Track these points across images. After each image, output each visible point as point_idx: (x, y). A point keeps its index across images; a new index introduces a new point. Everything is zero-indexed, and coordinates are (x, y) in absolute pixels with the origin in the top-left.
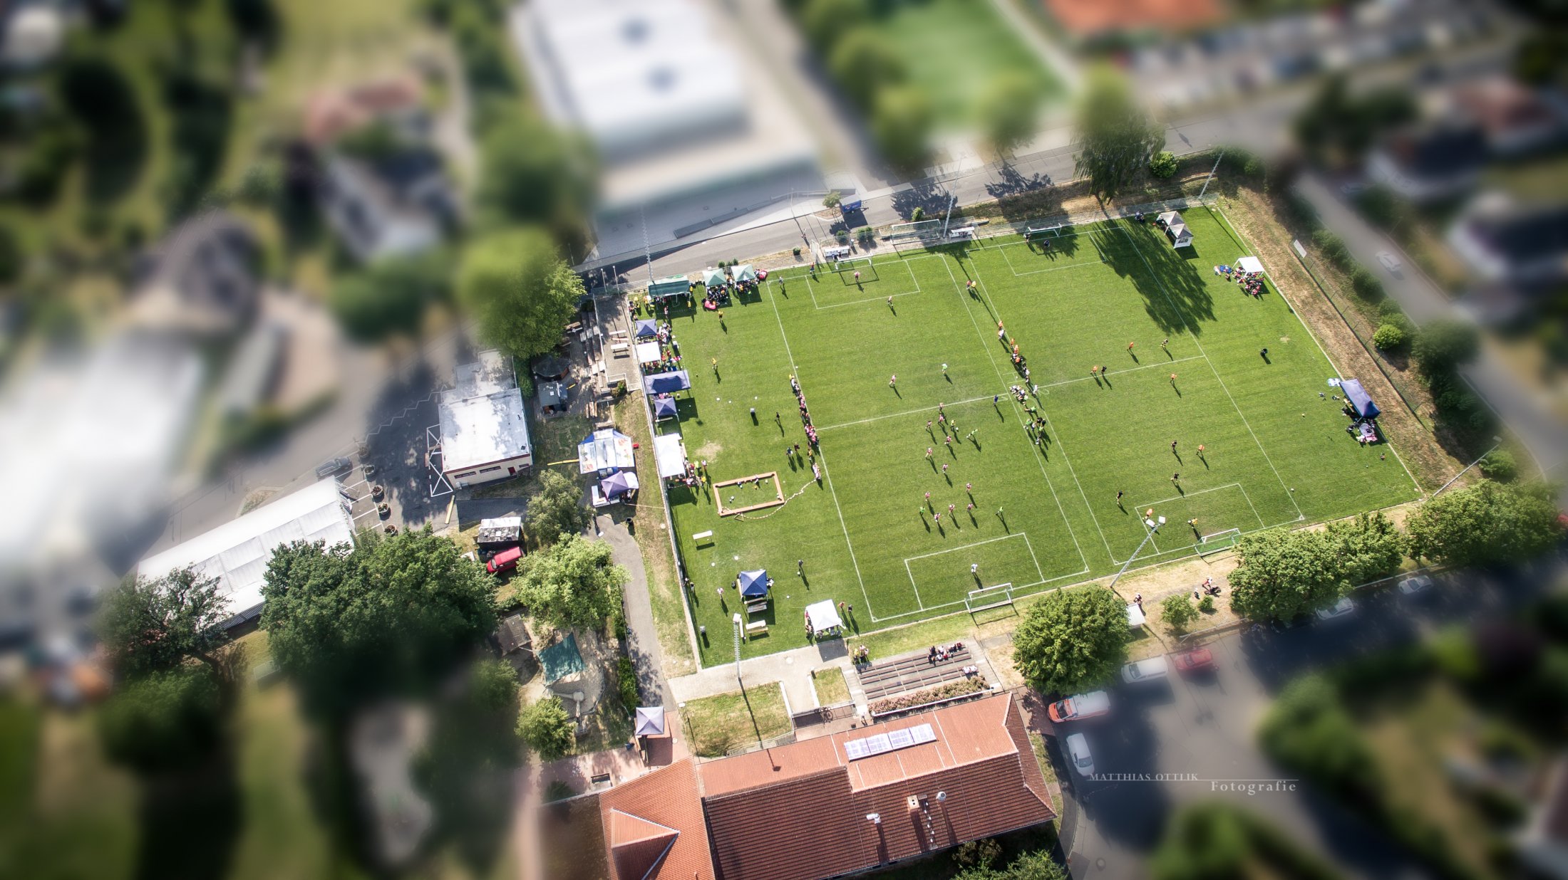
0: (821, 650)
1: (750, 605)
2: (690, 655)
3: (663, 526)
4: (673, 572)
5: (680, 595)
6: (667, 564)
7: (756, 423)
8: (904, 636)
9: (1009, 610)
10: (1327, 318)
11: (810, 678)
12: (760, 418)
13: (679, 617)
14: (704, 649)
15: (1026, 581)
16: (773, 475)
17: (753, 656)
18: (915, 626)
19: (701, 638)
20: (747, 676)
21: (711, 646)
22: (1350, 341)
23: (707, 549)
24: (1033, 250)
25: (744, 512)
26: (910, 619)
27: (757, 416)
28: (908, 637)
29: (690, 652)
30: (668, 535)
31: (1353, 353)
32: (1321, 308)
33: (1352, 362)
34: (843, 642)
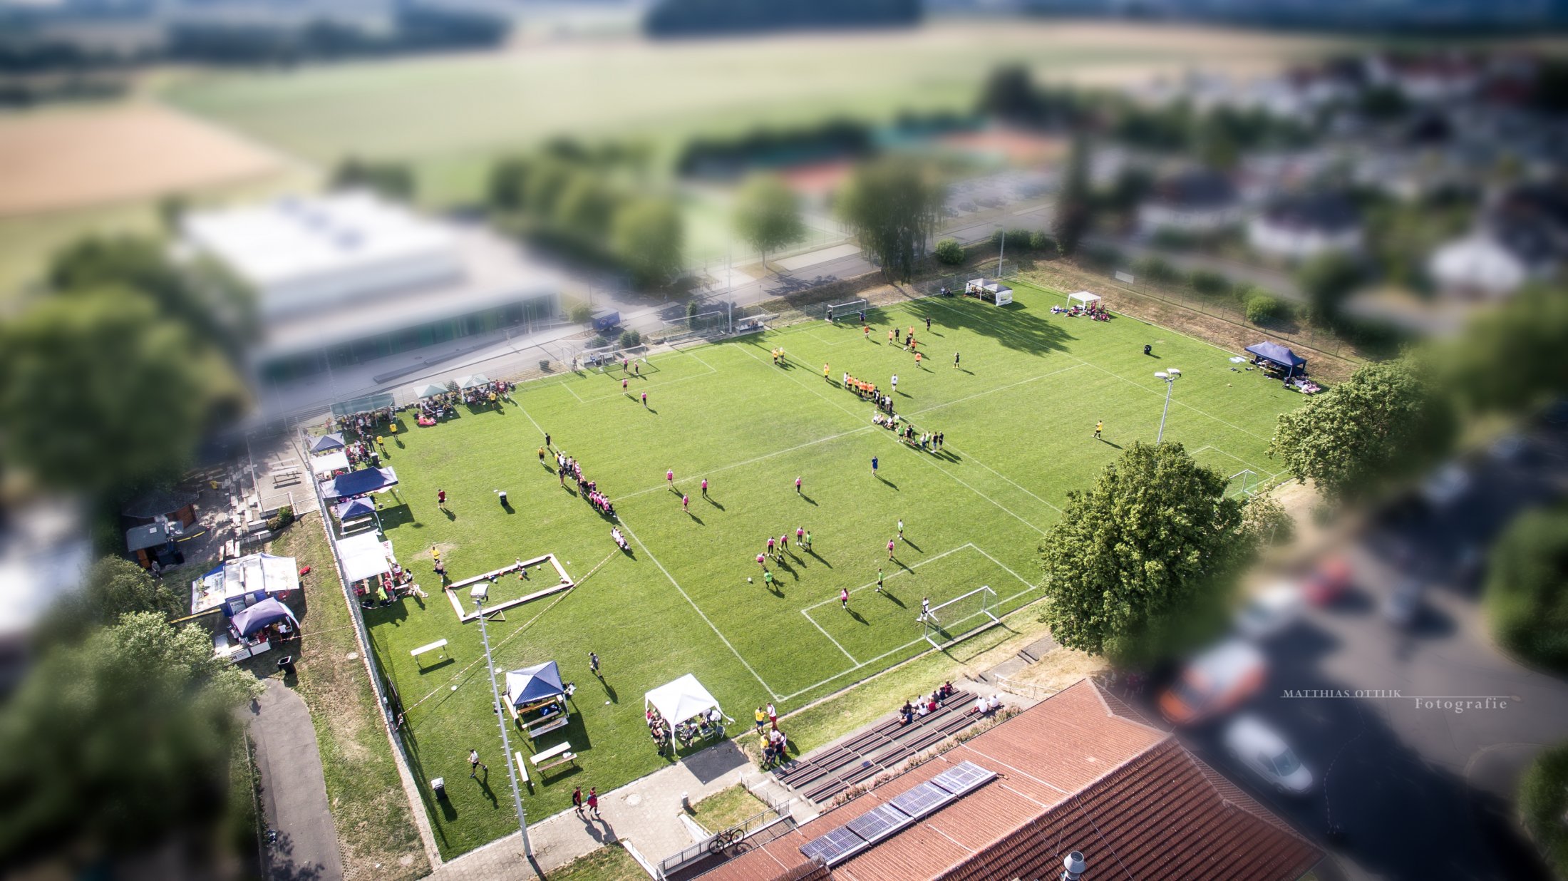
0: (690, 767)
1: (533, 727)
2: (415, 843)
4: (374, 716)
5: (389, 747)
6: (360, 707)
8: (843, 709)
11: (685, 817)
13: (388, 783)
14: (444, 824)
16: (549, 558)
17: (556, 812)
18: (857, 690)
19: (438, 807)
20: (544, 851)
21: (460, 817)
23: (435, 672)
25: (504, 609)
26: (845, 682)
28: (852, 709)
29: (413, 836)
30: (363, 665)
34: (733, 745)
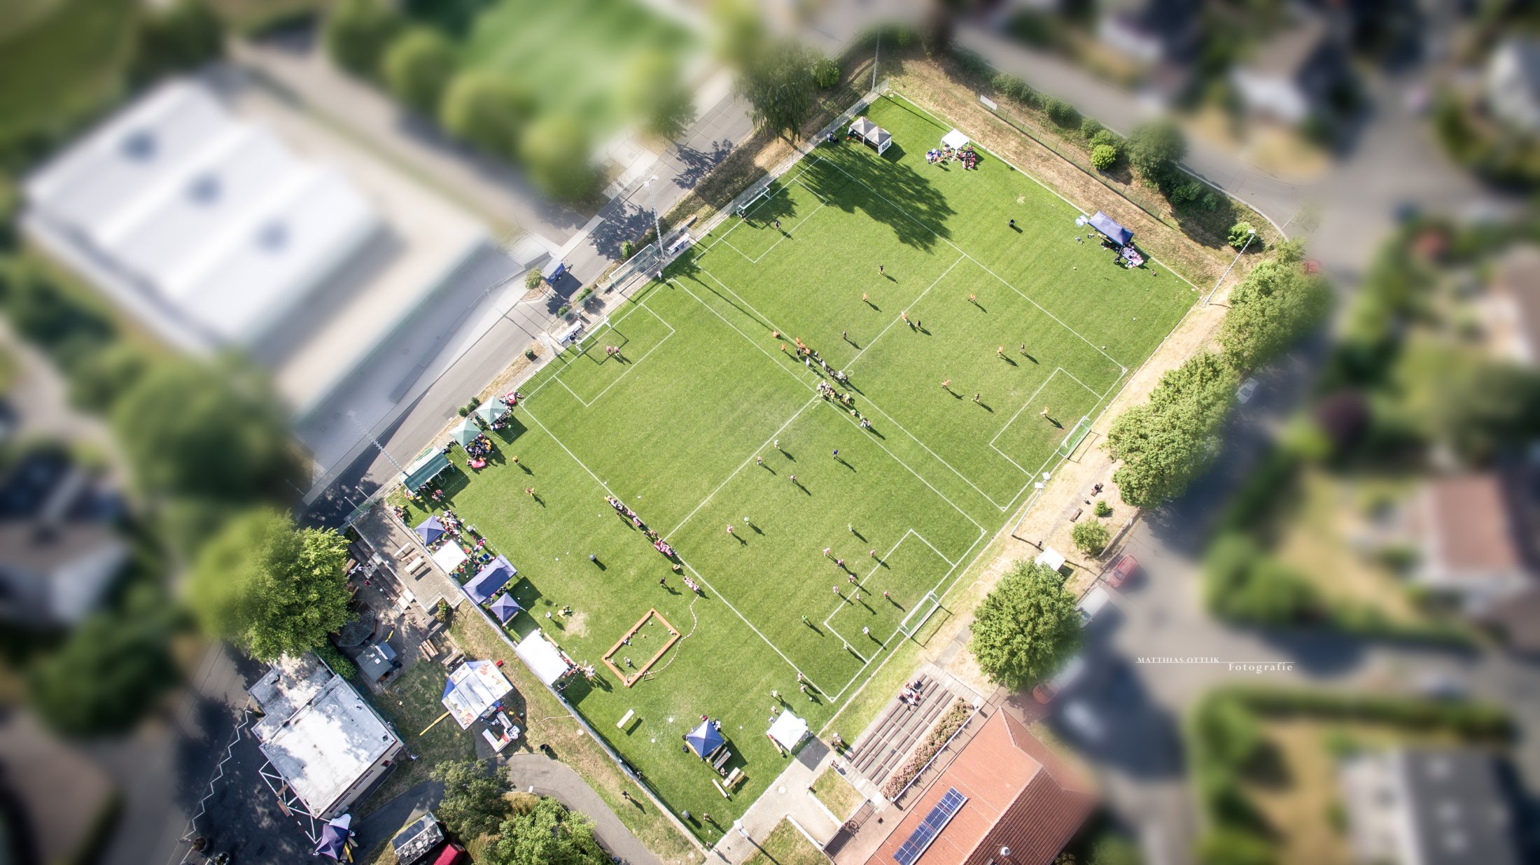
0: (802, 761)
1: (713, 760)
2: (689, 846)
3: (580, 732)
4: (621, 774)
5: (641, 792)
6: (609, 769)
7: (603, 567)
8: (867, 698)
9: (941, 614)
10: (1044, 161)
11: (811, 794)
12: (603, 560)
13: (655, 815)
14: (698, 831)
15: (940, 574)
16: (653, 613)
17: (747, 808)
18: (871, 682)
19: (690, 823)
20: (754, 830)
22: (1075, 174)
23: (637, 729)
24: (755, 226)
25: (649, 669)
26: (863, 678)
27: (598, 559)
28: (871, 697)
29: (687, 842)
30: (591, 739)
31: (1082, 185)
32: (1034, 153)
33: (1086, 194)
34: (818, 740)
